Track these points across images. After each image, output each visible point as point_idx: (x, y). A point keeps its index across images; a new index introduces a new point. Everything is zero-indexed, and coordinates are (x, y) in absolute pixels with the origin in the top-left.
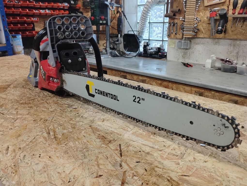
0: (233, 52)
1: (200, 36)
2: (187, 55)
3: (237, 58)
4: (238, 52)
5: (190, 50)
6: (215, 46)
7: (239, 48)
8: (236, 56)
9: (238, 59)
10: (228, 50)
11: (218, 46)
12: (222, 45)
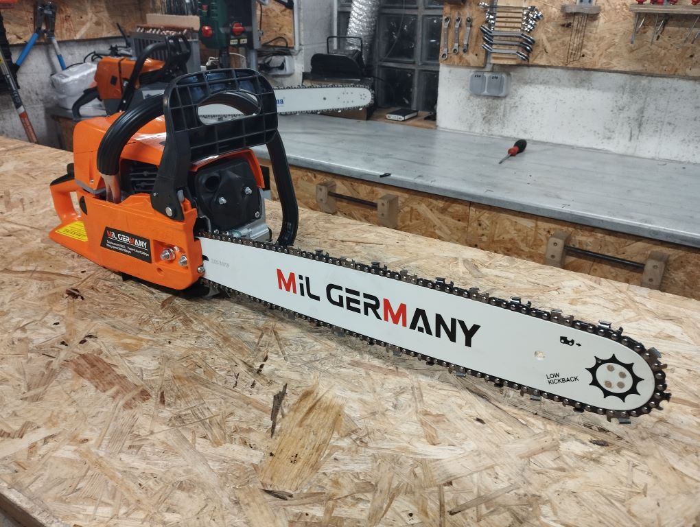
0: (629, 108)
1: (537, 62)
2: (497, 114)
3: (640, 125)
4: (644, 108)
5: (507, 99)
6: (578, 89)
7: (646, 99)
8: (637, 119)
9: (642, 128)
10: (616, 101)
11: (588, 89)
12: (599, 89)
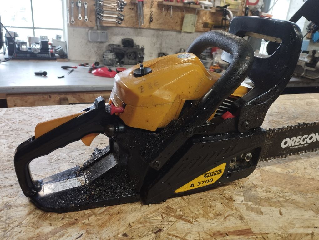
4: (162, 43)
5: (107, 43)
7: (162, 39)
10: (152, 41)
11: (141, 37)
12: (145, 37)
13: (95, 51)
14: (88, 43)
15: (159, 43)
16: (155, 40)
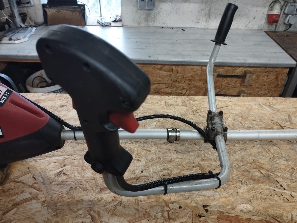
0: (205, 10)
2: (151, 17)
3: (209, 16)
4: (210, 9)
5: (155, 10)
6: (185, 3)
7: (211, 5)
8: (208, 14)
9: (210, 18)
10: (200, 7)
11: (189, 3)
12: (193, 3)
13: (144, 18)
14: (138, 10)
15: (207, 9)
16: (203, 6)
